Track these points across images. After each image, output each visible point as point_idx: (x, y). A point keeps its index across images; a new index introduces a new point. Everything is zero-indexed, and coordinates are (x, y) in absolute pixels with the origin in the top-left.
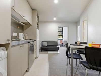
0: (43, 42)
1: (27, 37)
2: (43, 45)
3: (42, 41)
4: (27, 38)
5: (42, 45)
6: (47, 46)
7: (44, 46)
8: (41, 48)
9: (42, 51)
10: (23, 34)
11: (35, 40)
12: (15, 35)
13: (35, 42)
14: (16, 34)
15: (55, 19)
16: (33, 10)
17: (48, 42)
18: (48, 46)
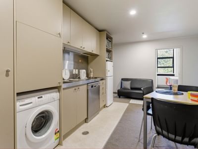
0: (123, 82)
1: (92, 73)
2: (123, 87)
3: (122, 79)
4: (92, 76)
5: (121, 87)
6: (130, 88)
7: (125, 89)
8: (118, 91)
9: (119, 97)
10: (85, 71)
11: (102, 79)
12: (75, 72)
13: (104, 81)
14: (77, 70)
15: (145, 36)
16: (100, 31)
17: (132, 81)
18: (132, 89)
